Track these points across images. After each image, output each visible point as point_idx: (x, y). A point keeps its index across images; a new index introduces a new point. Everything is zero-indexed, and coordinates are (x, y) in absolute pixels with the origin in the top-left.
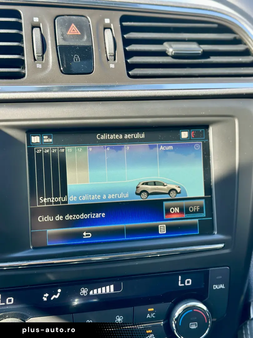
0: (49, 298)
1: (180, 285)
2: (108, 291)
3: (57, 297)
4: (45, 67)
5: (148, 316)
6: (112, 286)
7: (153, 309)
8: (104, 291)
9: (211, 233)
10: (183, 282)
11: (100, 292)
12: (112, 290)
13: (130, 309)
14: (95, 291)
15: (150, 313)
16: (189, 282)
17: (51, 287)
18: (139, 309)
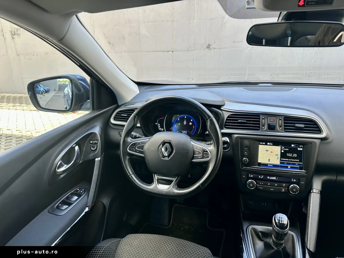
0: (260, 177)
1: (292, 180)
2: (274, 179)
3: (262, 177)
4: (265, 128)
5: (283, 186)
6: (275, 178)
7: (284, 184)
8: (273, 178)
9: (302, 170)
10: (293, 180)
11: (272, 178)
12: (275, 179)
13: (279, 183)
14: (271, 178)
15: (284, 185)
16: (295, 180)
17: (261, 174)
18: (281, 184)
